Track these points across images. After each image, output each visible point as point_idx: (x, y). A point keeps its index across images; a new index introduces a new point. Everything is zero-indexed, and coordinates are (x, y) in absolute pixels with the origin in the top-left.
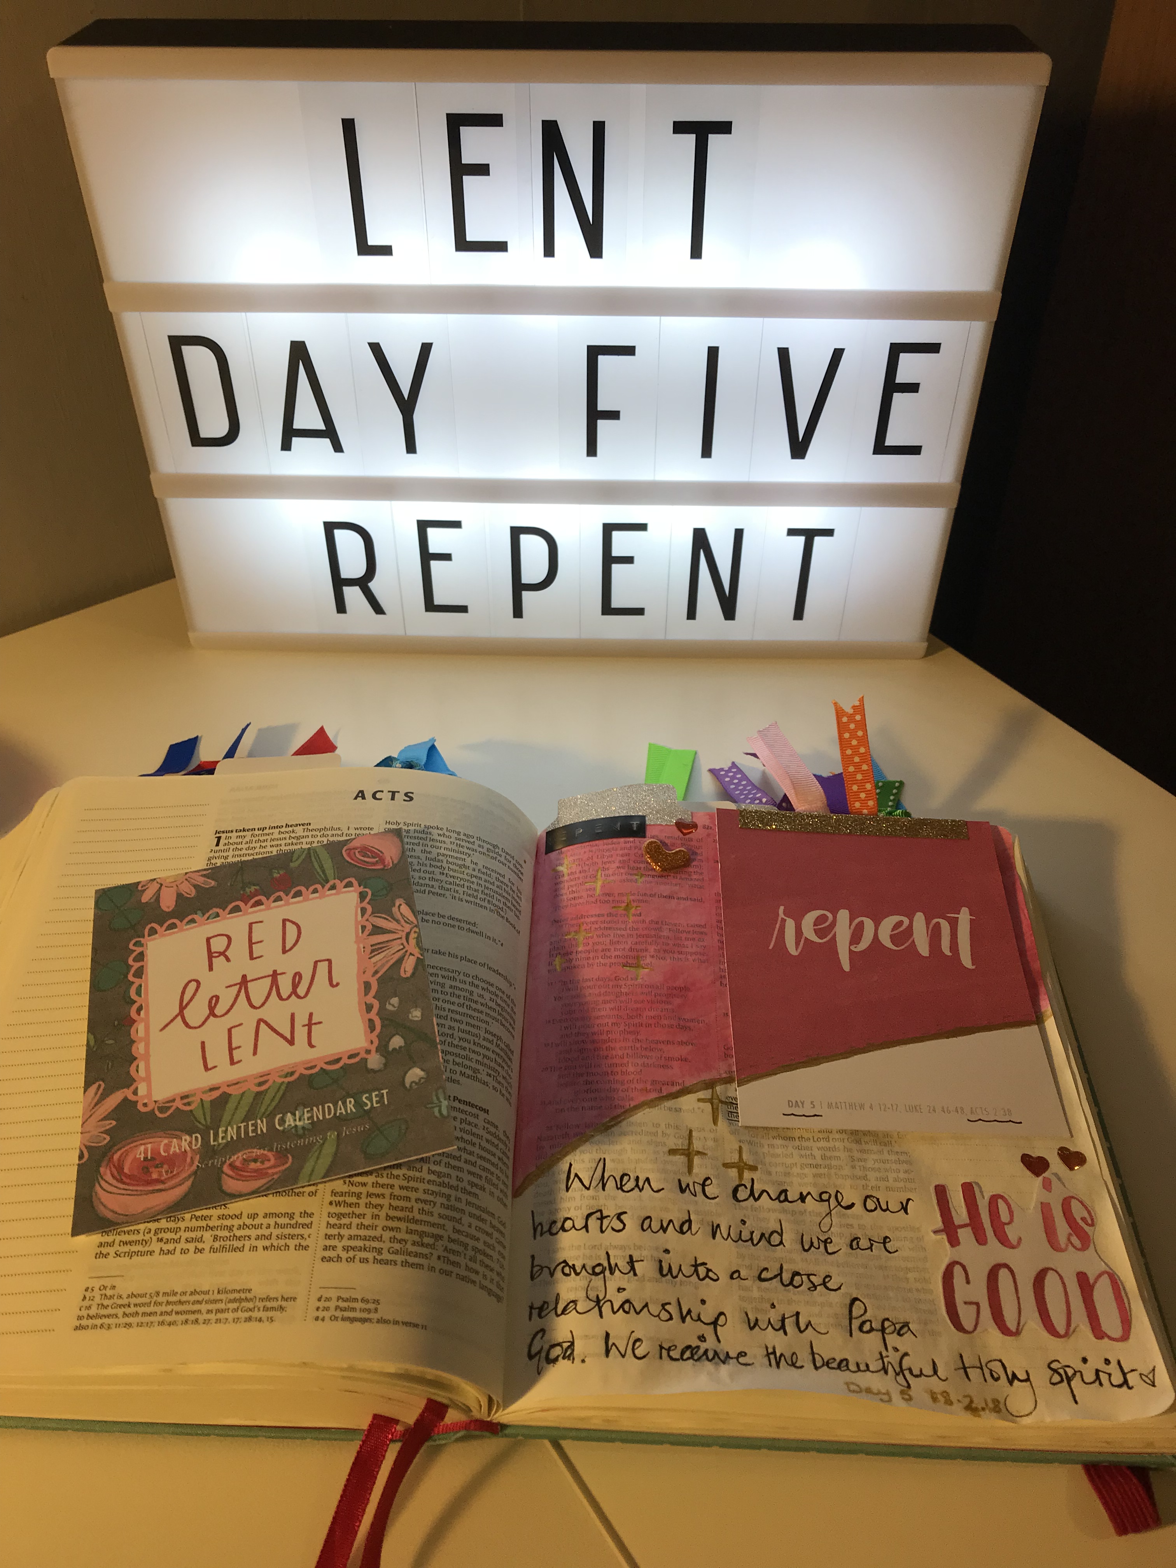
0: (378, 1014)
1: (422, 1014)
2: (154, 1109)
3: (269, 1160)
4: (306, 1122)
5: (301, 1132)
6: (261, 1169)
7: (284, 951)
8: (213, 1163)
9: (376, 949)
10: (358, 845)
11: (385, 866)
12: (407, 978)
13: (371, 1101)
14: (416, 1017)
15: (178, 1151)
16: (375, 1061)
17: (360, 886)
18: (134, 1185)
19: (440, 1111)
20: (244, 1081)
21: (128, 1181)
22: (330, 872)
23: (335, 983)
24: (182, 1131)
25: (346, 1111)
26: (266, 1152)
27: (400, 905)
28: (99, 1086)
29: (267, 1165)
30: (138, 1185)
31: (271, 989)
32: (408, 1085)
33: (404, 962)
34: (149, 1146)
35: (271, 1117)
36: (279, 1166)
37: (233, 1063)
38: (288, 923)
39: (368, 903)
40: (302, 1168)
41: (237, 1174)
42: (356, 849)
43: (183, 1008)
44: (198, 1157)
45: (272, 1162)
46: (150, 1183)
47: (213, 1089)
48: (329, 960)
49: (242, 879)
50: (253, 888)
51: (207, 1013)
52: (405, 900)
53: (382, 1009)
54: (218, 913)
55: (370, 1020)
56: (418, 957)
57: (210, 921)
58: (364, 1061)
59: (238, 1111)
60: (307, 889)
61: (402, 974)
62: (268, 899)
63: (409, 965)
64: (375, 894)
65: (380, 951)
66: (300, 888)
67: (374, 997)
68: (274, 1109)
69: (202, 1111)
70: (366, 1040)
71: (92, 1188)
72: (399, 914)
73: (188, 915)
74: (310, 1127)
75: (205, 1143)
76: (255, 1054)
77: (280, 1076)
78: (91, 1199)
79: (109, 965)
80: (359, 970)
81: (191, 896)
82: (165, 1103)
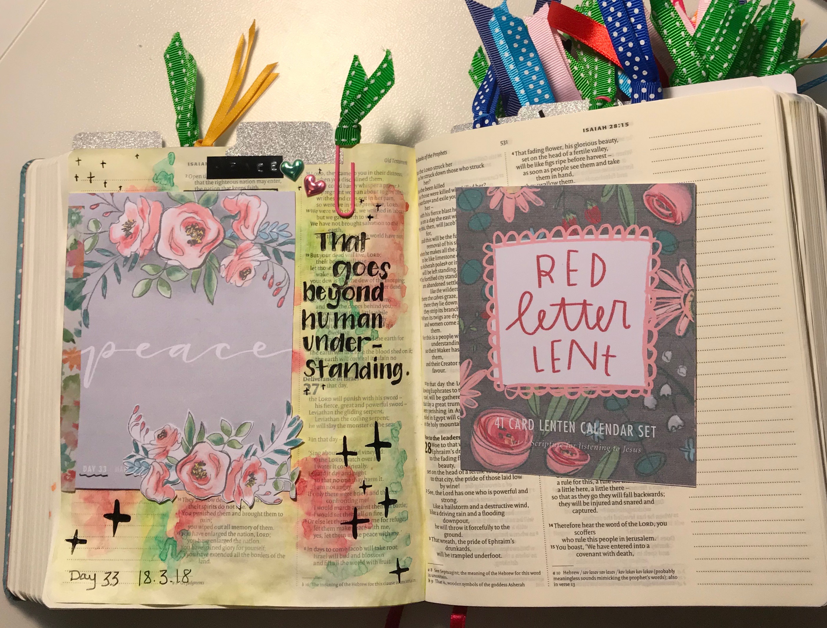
0: (656, 362)
1: (687, 372)
2: (504, 391)
3: (576, 454)
4: (601, 433)
5: (596, 440)
6: (571, 459)
7: (593, 285)
8: (541, 444)
9: (660, 303)
10: (656, 192)
11: (676, 222)
12: (680, 337)
13: (644, 431)
14: (682, 373)
15: (520, 428)
16: (649, 401)
17: (654, 237)
18: (493, 444)
19: (689, 456)
20: (561, 388)
21: (490, 441)
22: (631, 215)
23: (627, 325)
24: (522, 414)
25: (627, 434)
26: (574, 448)
27: (683, 265)
28: (469, 363)
29: (575, 457)
30: (496, 445)
31: (581, 317)
32: (670, 428)
33: (680, 321)
34: (502, 418)
35: (578, 422)
36: (582, 461)
37: (554, 371)
38: (596, 258)
39: (659, 256)
40: (596, 467)
41: (557, 458)
42: (654, 196)
43: (521, 315)
44: (532, 437)
45: (578, 456)
46: (504, 446)
47: (541, 388)
48: (625, 303)
49: (564, 204)
50: (572, 215)
51: (537, 323)
52: (688, 262)
53: (659, 359)
54: (545, 234)
55: (650, 365)
56: (690, 320)
57: (539, 240)
58: (642, 398)
59: (557, 410)
60: (613, 228)
61: (677, 333)
62: (582, 230)
63: (682, 325)
64: (665, 248)
65: (663, 305)
66: (607, 225)
67: (654, 346)
68: (580, 417)
69: (534, 403)
70: (645, 382)
71: (470, 439)
72: (681, 274)
73: (523, 230)
74: (602, 438)
75: (537, 428)
76: (569, 368)
77: (585, 392)
78: (470, 446)
79: (469, 263)
80: (645, 318)
81: (526, 212)
82: (511, 388)
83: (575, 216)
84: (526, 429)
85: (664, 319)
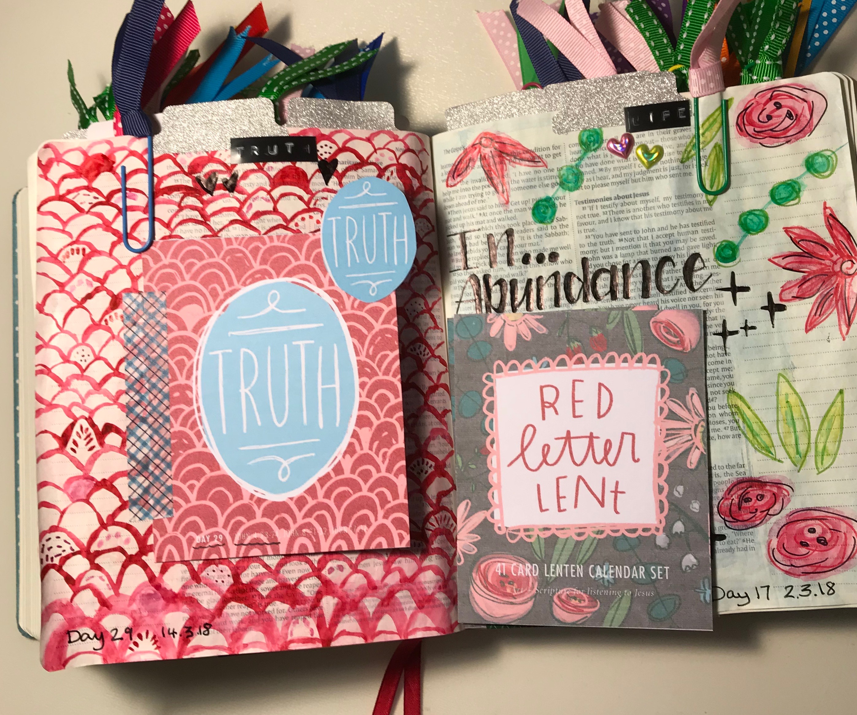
0: (667, 497)
1: (700, 507)
2: (505, 534)
3: (584, 601)
4: (611, 576)
5: (606, 584)
6: (579, 606)
7: (600, 416)
8: (547, 592)
9: (670, 434)
10: (663, 319)
11: (684, 349)
12: (691, 470)
13: (657, 573)
14: (695, 507)
15: (523, 574)
16: (662, 539)
17: (662, 365)
18: (495, 593)
19: (704, 597)
20: (568, 528)
21: (491, 589)
22: (638, 343)
23: (636, 459)
24: (526, 559)
25: (639, 576)
26: (582, 594)
27: (693, 394)
28: (467, 504)
29: (583, 604)
30: (498, 595)
31: (588, 450)
32: (684, 568)
33: (691, 453)
34: (504, 564)
35: (586, 565)
36: (591, 608)
37: (560, 510)
38: (602, 388)
39: (667, 385)
40: (606, 613)
41: (563, 606)
42: (661, 322)
43: (523, 450)
44: (537, 583)
45: (586, 603)
46: (506, 595)
47: (546, 529)
48: (633, 435)
49: (568, 332)
50: (576, 343)
51: (541, 459)
52: (697, 390)
53: (670, 494)
54: (549, 363)
55: (661, 501)
56: (703, 452)
57: (542, 369)
58: (654, 537)
59: (564, 552)
60: (619, 356)
61: (689, 466)
62: (588, 358)
63: (694, 457)
64: (674, 377)
65: (673, 437)
66: (613, 353)
67: (665, 481)
68: (589, 559)
69: (538, 546)
70: (657, 519)
71: (468, 588)
72: (691, 404)
73: (525, 359)
74: (613, 581)
75: (541, 573)
76: (576, 506)
77: (593, 532)
78: (468, 596)
79: (468, 394)
80: (655, 451)
81: (529, 339)
82: (513, 531)
83: (579, 344)
84: (530, 575)
85: (675, 452)
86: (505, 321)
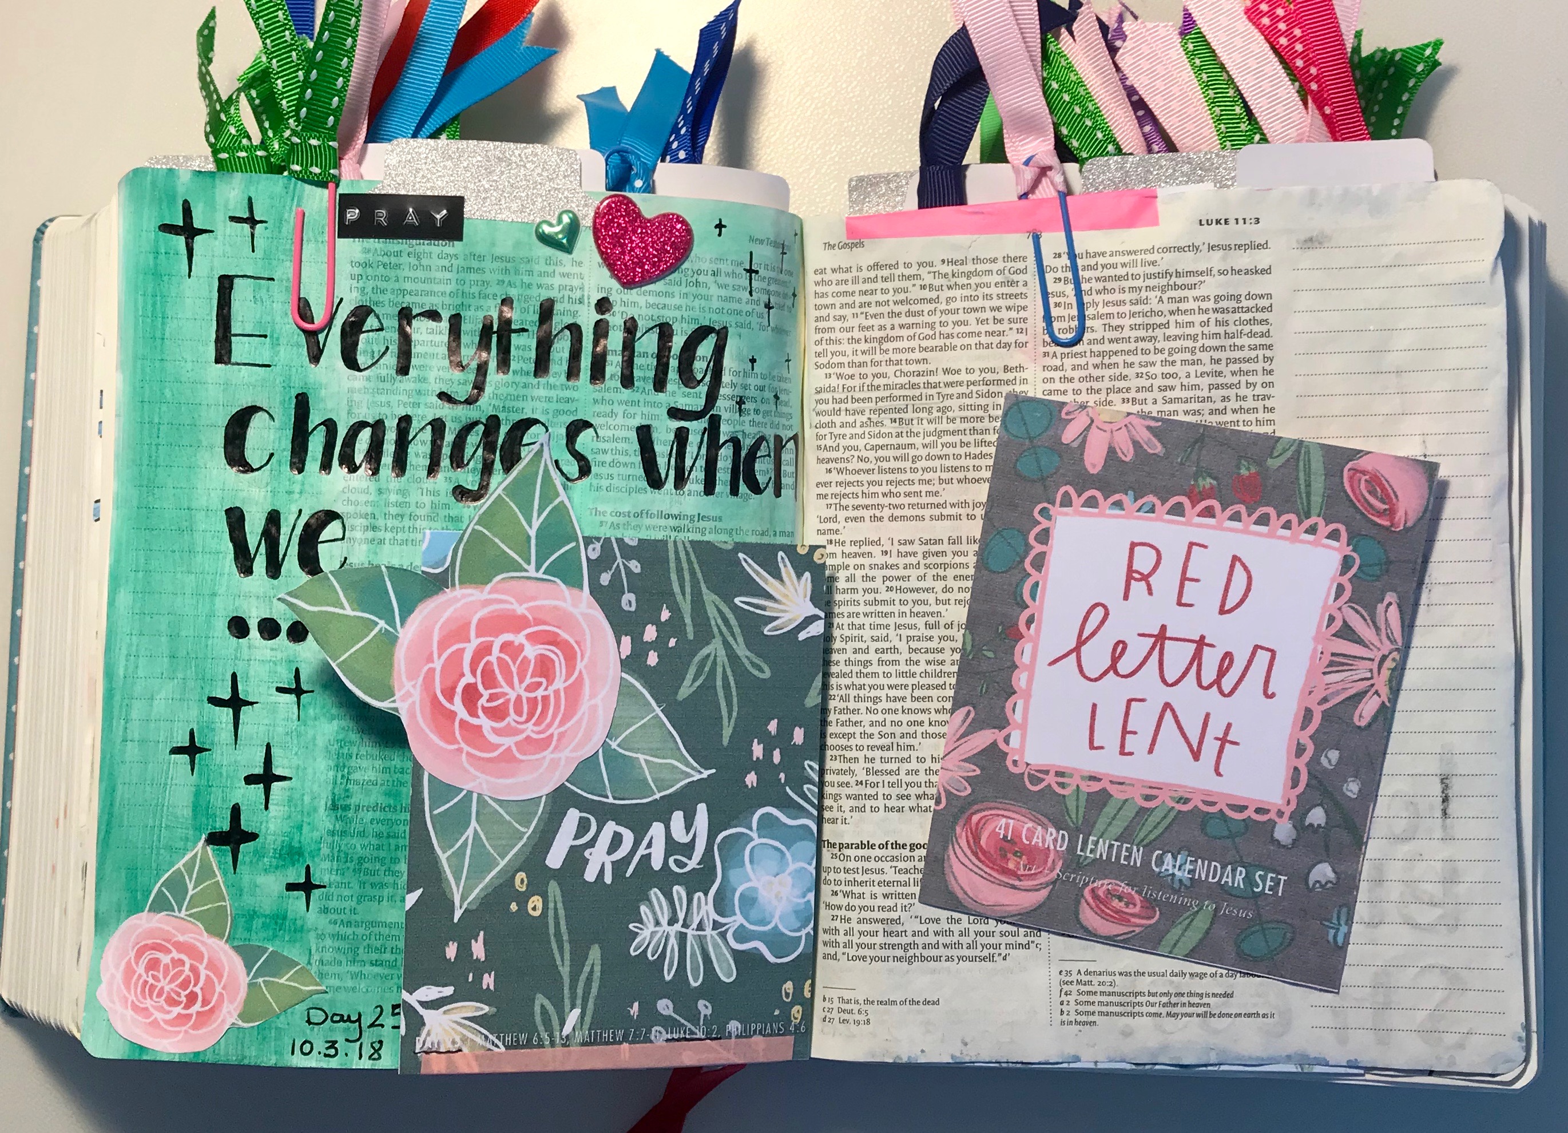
0: (1308, 764)
1: (1360, 791)
2: (1023, 774)
3: (1135, 905)
4: (1186, 874)
5: (1176, 885)
6: (1125, 913)
7: (1222, 611)
8: (1074, 880)
9: (1337, 663)
10: (1369, 468)
11: (1392, 526)
12: (1359, 727)
13: (1264, 881)
14: (1351, 791)
15: (1040, 844)
16: (1284, 831)
17: (1348, 545)
18: (988, 866)
19: (1335, 936)
20: (1129, 784)
21: (983, 859)
22: (1317, 499)
23: (1270, 693)
24: (1050, 820)
25: (1233, 883)
26: (1133, 893)
27: (1390, 604)
28: (969, 712)
29: (1131, 910)
30: (992, 868)
31: (1191, 664)
32: (1311, 883)
33: (1364, 700)
34: (1011, 822)
35: (1149, 848)
36: (1143, 918)
37: (1122, 753)
38: (1238, 564)
39: (1350, 580)
40: (1168, 932)
42: (1363, 473)
43: (1081, 643)
44: (1060, 863)
45: (1137, 910)
46: (1006, 872)
47: (1093, 778)
48: (1273, 653)
49: (1198, 459)
50: (1209, 480)
51: (1109, 663)
52: (1399, 598)
53: (1315, 760)
54: (1154, 506)
55: (1296, 769)
56: (1383, 702)
57: (1141, 514)
58: (1272, 824)
59: (1114, 822)
60: (1279, 516)
61: (1356, 719)
62: (1223, 510)
63: (1369, 708)
64: (1364, 568)
65: (1340, 668)
66: (1271, 511)
67: (1311, 737)
68: (1154, 840)
69: (1075, 803)
70: (1283, 797)
71: (945, 849)
72: (1383, 619)
73: (1115, 492)
74: (1188, 884)
75: (1072, 848)
76: (1151, 751)
77: (1172, 798)
78: (943, 862)
79: (1004, 533)
80: (1305, 684)
81: (1127, 459)
82: (1037, 771)
83: (1214, 483)
84: (1052, 847)
85: (1337, 693)
86: (1092, 421)
